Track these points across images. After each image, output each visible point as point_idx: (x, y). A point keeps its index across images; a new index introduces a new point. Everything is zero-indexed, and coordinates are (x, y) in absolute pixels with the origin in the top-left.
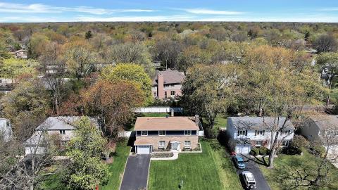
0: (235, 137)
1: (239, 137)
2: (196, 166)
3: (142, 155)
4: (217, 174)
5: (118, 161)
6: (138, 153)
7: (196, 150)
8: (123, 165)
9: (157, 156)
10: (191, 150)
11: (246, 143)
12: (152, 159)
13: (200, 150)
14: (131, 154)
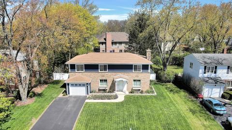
0: (200, 75)
1: (206, 75)
2: (151, 110)
3: (75, 97)
4: (186, 121)
5: (39, 102)
6: (71, 94)
7: (147, 92)
8: (43, 108)
9: (95, 98)
10: (142, 92)
11: (216, 82)
12: (87, 101)
13: (153, 92)
14: (61, 95)
